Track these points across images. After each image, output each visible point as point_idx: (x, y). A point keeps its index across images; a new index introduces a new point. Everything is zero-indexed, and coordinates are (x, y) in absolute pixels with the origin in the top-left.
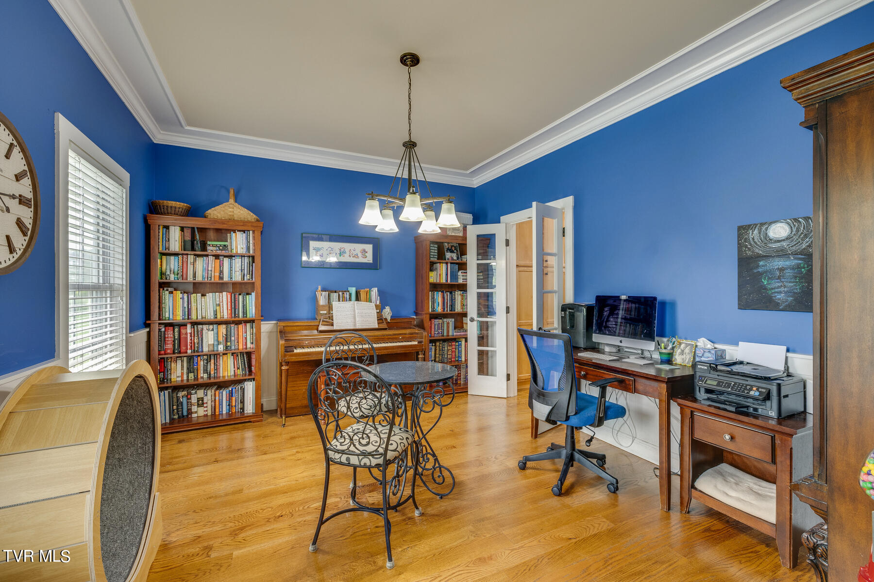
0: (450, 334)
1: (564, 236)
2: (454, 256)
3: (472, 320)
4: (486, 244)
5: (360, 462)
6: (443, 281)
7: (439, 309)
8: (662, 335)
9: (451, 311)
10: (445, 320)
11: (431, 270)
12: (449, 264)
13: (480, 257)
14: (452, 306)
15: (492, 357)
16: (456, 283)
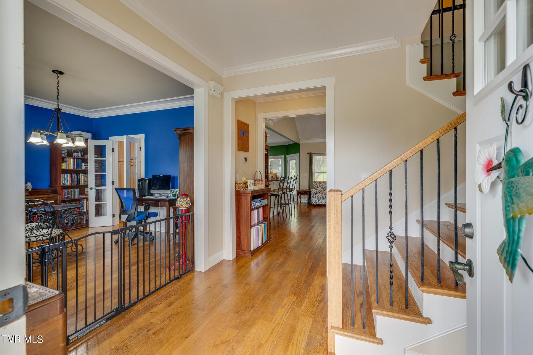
0: (76, 197)
1: (140, 150)
2: (79, 155)
3: (91, 189)
4: (100, 151)
5: (37, 239)
6: (71, 167)
7: (69, 184)
8: (174, 188)
9: (77, 184)
10: (72, 190)
11: (63, 162)
12: (75, 159)
13: (97, 156)
14: (78, 182)
15: (104, 207)
16: (81, 169)
